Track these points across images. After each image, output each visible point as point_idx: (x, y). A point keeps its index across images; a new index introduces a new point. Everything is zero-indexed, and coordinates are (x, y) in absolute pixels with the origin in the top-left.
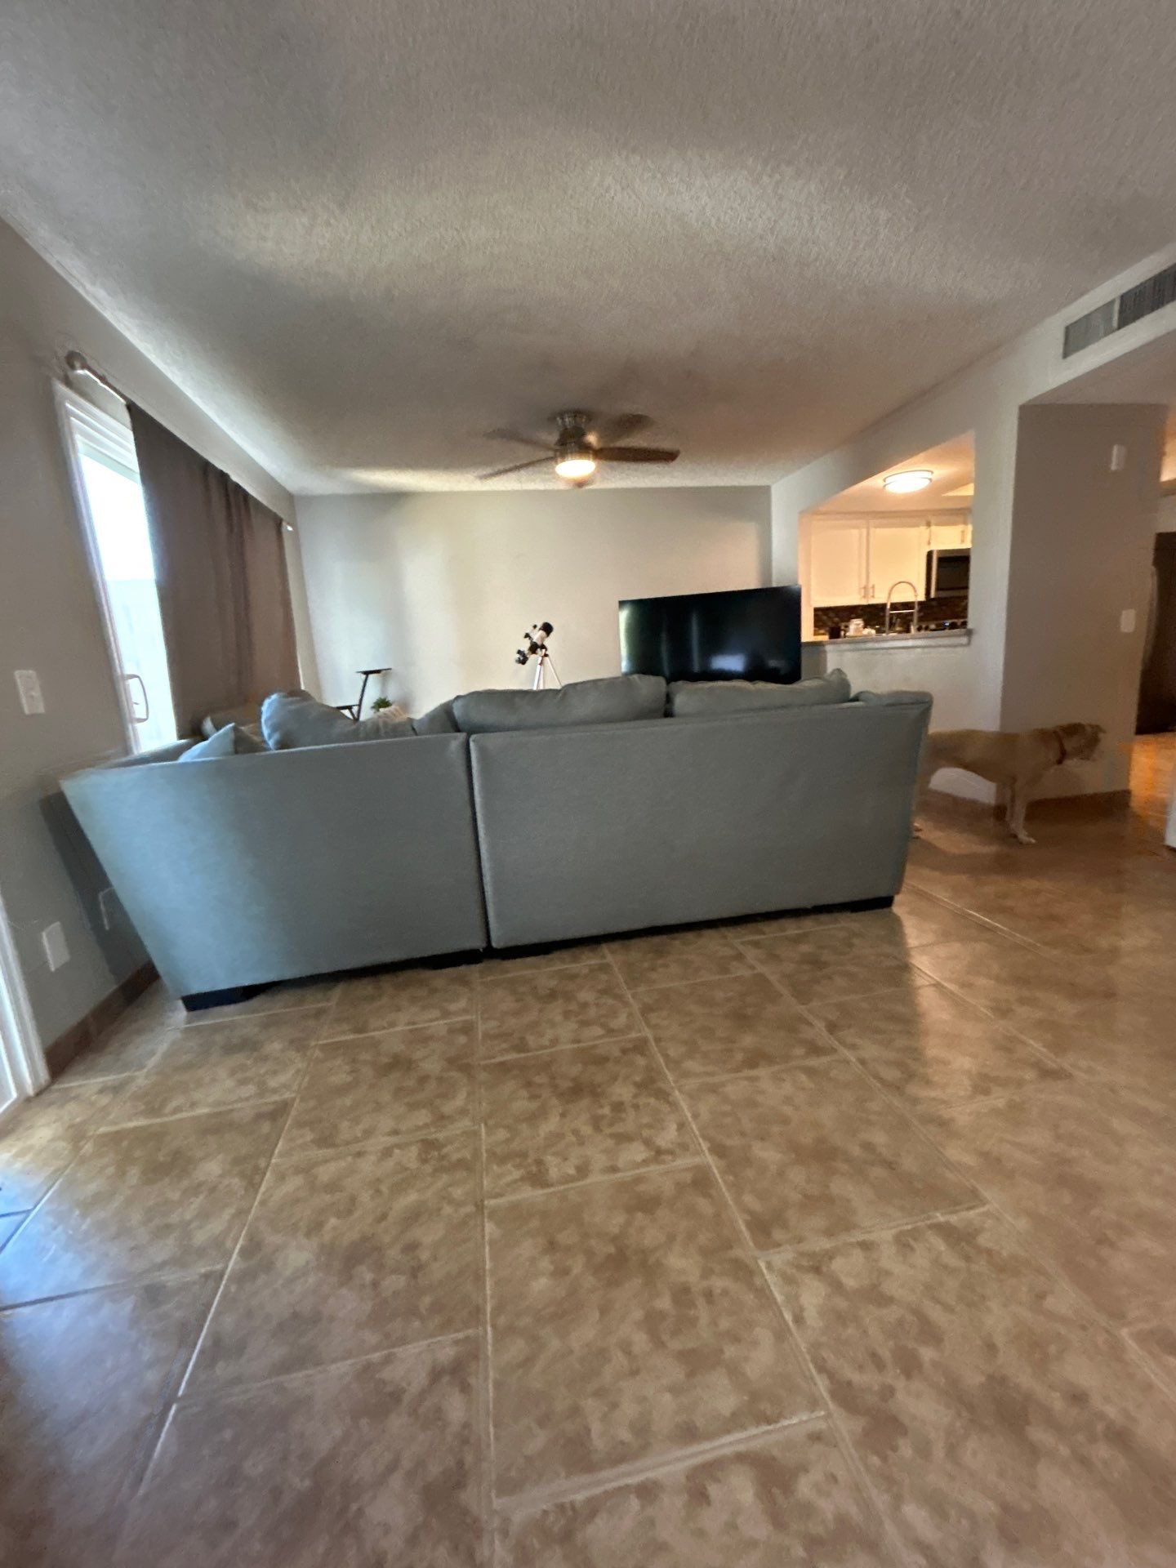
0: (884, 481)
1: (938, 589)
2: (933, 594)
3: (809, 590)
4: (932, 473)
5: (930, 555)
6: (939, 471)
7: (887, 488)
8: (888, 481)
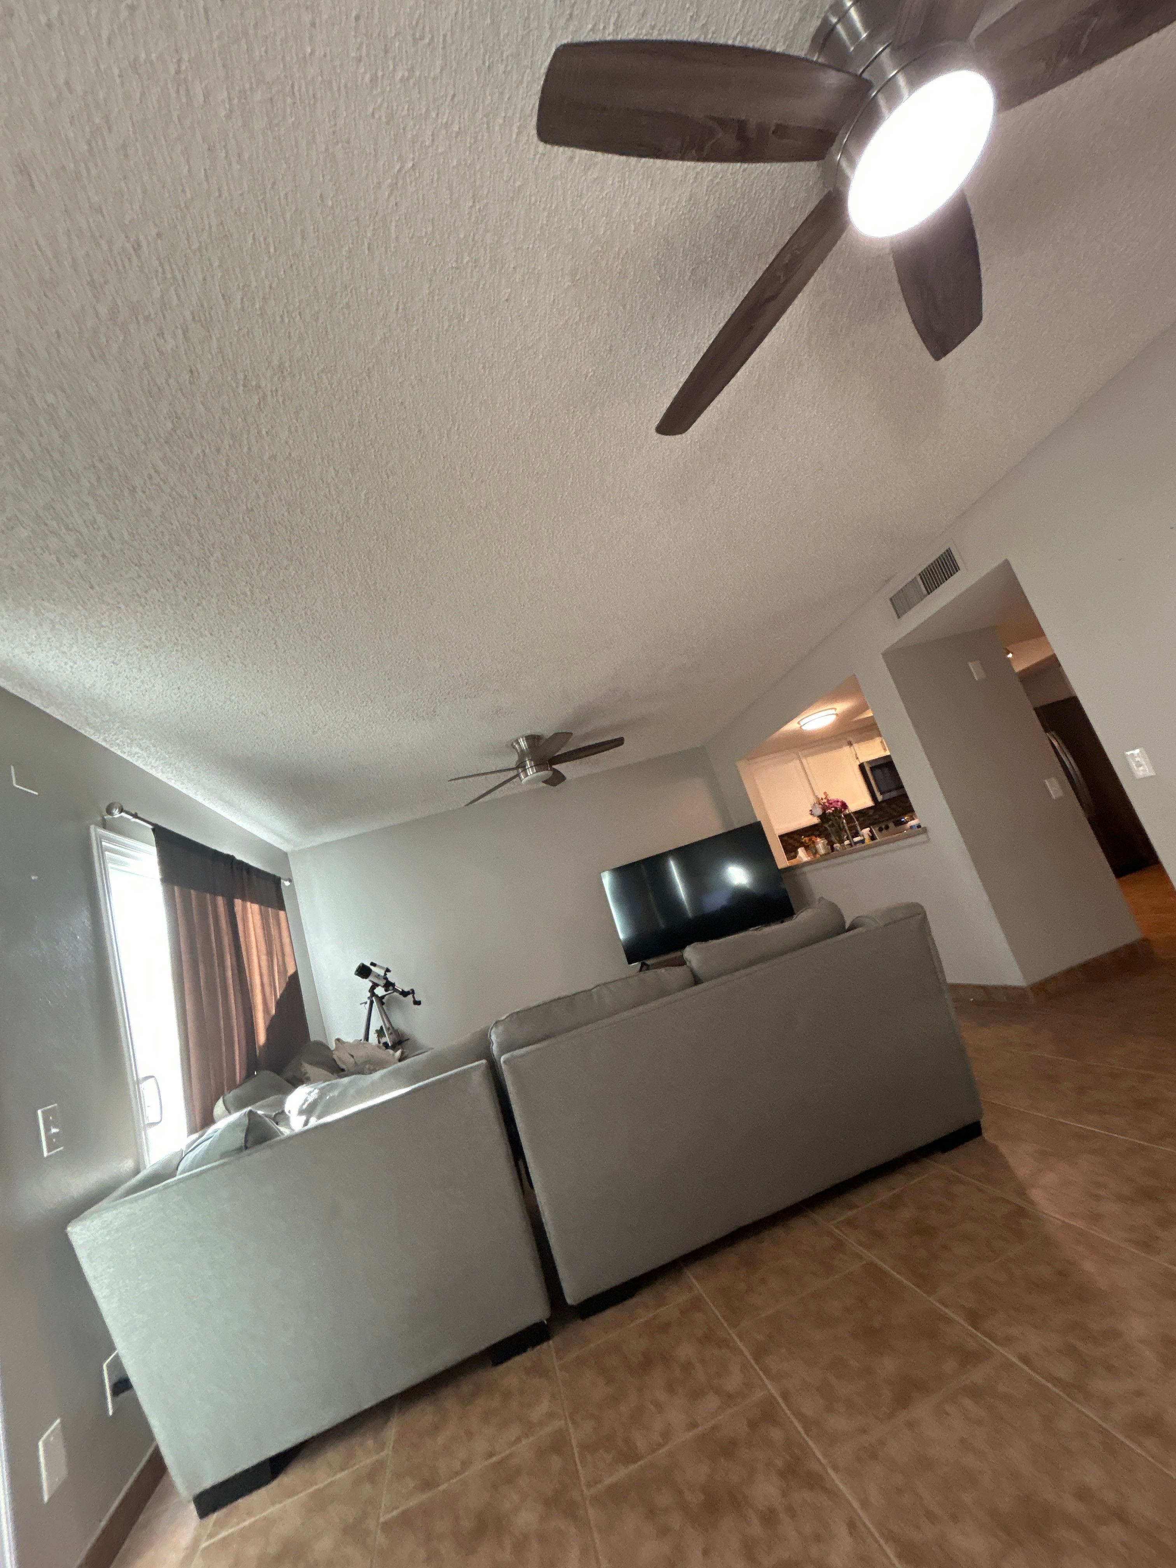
0: (799, 723)
1: (881, 794)
2: (880, 798)
3: (768, 821)
4: (835, 709)
5: (862, 767)
6: (842, 706)
7: (804, 728)
8: (802, 723)
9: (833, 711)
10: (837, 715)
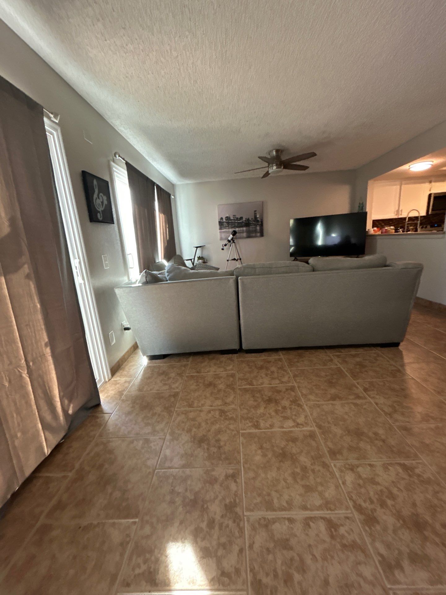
0: (409, 166)
1: (433, 210)
2: (430, 213)
3: (371, 213)
4: (433, 162)
5: (430, 195)
6: (436, 161)
7: (410, 169)
8: (411, 166)
9: (431, 163)
10: (432, 165)
